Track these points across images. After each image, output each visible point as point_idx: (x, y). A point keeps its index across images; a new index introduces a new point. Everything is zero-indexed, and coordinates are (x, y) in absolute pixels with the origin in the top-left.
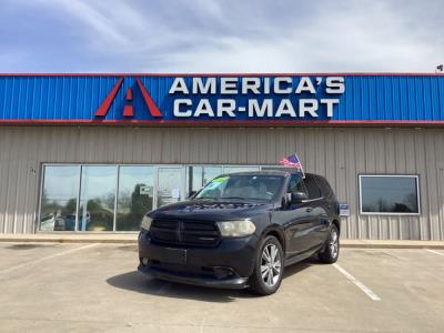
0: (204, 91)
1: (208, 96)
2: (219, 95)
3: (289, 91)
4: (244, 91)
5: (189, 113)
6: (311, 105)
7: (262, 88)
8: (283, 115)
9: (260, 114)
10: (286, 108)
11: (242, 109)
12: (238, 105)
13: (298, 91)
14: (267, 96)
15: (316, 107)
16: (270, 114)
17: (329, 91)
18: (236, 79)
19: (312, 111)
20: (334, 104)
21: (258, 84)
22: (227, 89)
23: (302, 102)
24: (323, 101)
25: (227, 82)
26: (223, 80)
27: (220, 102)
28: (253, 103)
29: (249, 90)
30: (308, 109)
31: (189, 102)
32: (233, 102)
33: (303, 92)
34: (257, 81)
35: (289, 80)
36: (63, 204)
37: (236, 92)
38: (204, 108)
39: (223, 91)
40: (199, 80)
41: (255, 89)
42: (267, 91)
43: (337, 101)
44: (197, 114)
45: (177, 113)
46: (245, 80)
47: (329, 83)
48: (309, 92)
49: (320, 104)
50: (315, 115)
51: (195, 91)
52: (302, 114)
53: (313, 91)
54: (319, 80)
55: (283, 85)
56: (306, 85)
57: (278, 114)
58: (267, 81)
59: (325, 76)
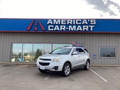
0: (57, 23)
1: (58, 25)
2: (61, 24)
3: (80, 23)
4: (68, 23)
5: (52, 29)
6: (86, 27)
8: (78, 30)
9: (72, 30)
10: (79, 28)
11: (67, 28)
14: (74, 25)
15: (88, 28)
16: (75, 30)
17: (91, 23)
18: (66, 20)
19: (87, 29)
20: (93, 27)
21: (72, 22)
23: (84, 26)
26: (62, 20)
27: (61, 26)
28: (70, 27)
29: (69, 23)
30: (86, 28)
31: (53, 26)
32: (65, 26)
33: (84, 24)
35: (80, 20)
37: (66, 24)
38: (57, 28)
39: (62, 23)
40: (55, 20)
41: (71, 23)
42: (74, 23)
44: (55, 30)
45: (49, 29)
46: (68, 21)
47: (91, 21)
49: (89, 27)
50: (87, 30)
51: (54, 23)
52: (84, 30)
53: (87, 23)
54: (89, 20)
55: (79, 22)
56: (85, 22)
57: (77, 30)
58: (74, 21)
59: (90, 19)
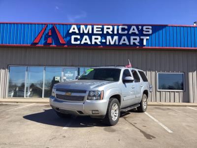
0: (86, 32)
1: (88, 34)
2: (93, 34)
3: (126, 32)
4: (105, 32)
5: (78, 42)
6: (136, 39)
7: (113, 31)
8: (123, 44)
9: (112, 43)
10: (124, 40)
11: (104, 41)
12: (102, 39)
13: (130, 32)
14: (116, 35)
15: (138, 40)
16: (117, 43)
17: (144, 33)
18: (101, 26)
19: (137, 42)
21: (111, 29)
22: (97, 31)
23: (132, 38)
24: (142, 37)
25: (97, 28)
26: (95, 27)
27: (93, 37)
28: (109, 38)
29: (107, 32)
30: (135, 41)
31: (79, 37)
32: (99, 37)
33: (132, 33)
34: (111, 27)
35: (126, 27)
36: (19, 85)
37: (101, 32)
38: (86, 40)
39: (95, 32)
40: (83, 26)
41: (110, 31)
42: (116, 32)
43: (148, 38)
44: (82, 43)
45: (73, 42)
46: (105, 27)
47: (144, 29)
48: (135, 33)
49: (140, 39)
50: (138, 44)
51: (81, 32)
52: (132, 44)
53: (137, 33)
54: (140, 27)
55: (123, 29)
56: (134, 30)
57: (121, 43)
58: (116, 28)
59: (143, 26)
